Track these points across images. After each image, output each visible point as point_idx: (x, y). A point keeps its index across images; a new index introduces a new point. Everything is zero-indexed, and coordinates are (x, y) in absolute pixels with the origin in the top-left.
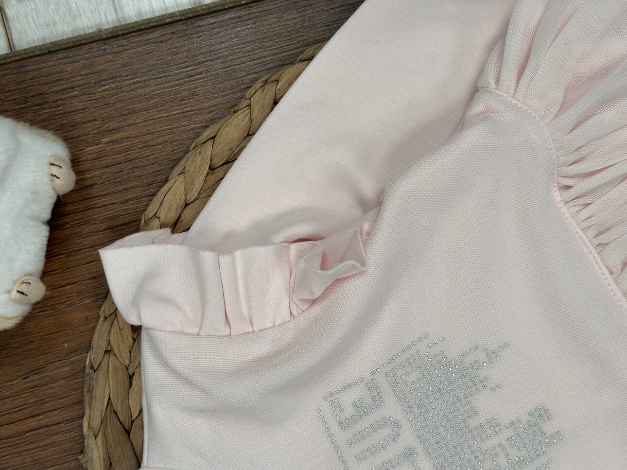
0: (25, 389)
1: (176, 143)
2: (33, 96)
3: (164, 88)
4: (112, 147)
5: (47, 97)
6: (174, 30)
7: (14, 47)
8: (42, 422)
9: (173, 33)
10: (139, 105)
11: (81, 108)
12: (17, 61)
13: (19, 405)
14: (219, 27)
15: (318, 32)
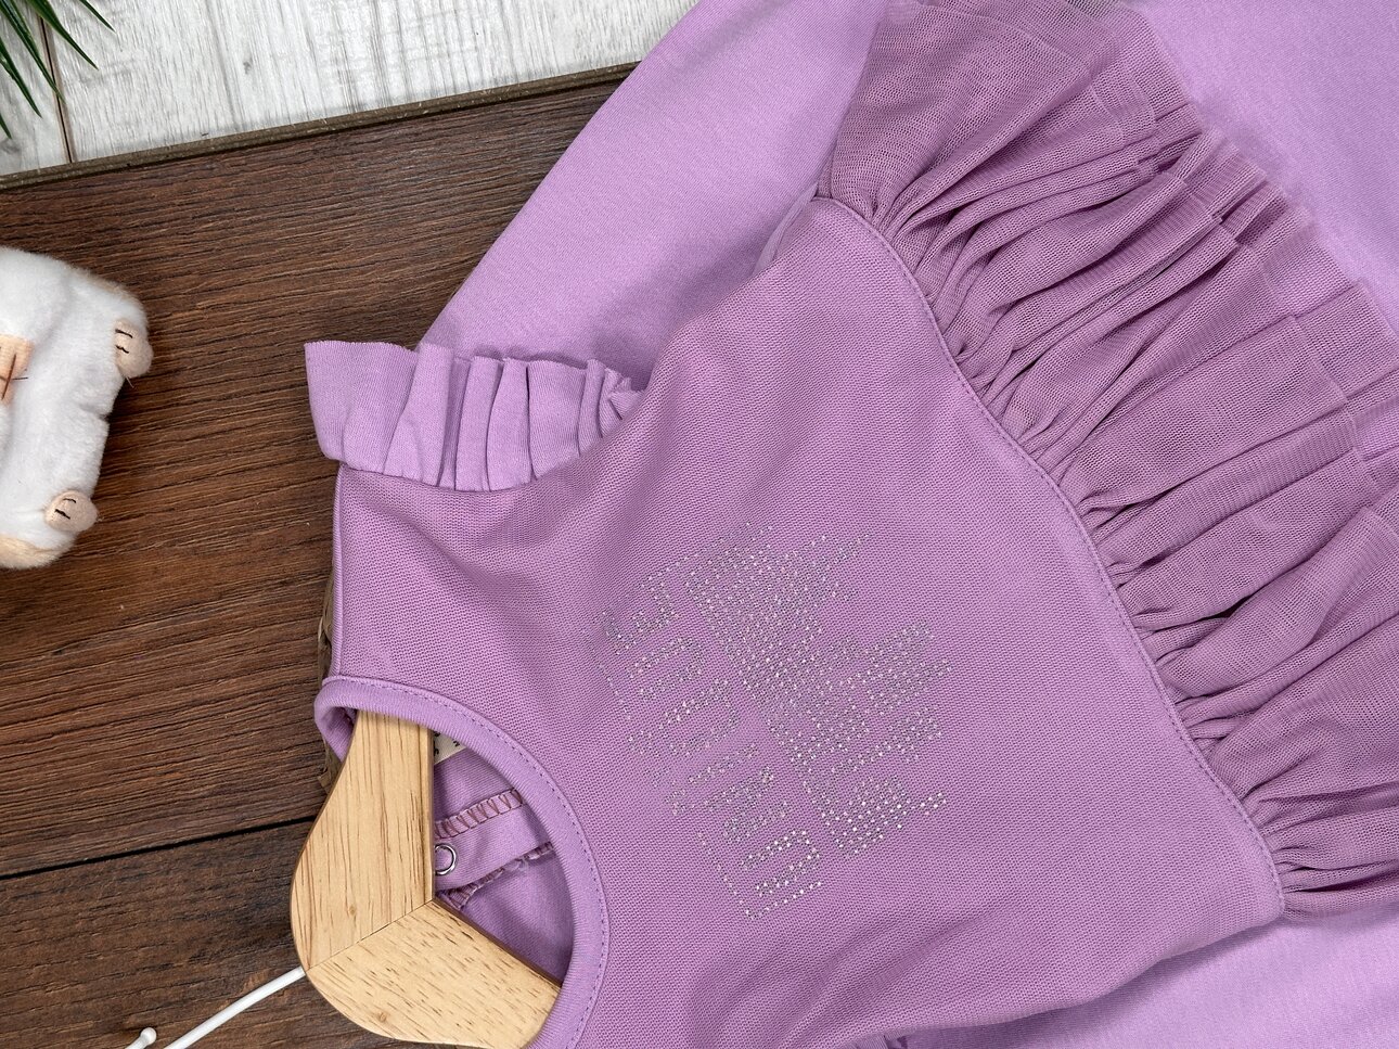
0: (55, 669)
1: (308, 315)
2: (99, 231)
3: (297, 232)
4: (211, 315)
5: (121, 235)
6: (317, 147)
7: (75, 155)
8: (78, 721)
9: (316, 151)
10: (257, 255)
11: (170, 253)
12: (79, 177)
13: (44, 692)
14: (384, 147)
15: (533, 163)
